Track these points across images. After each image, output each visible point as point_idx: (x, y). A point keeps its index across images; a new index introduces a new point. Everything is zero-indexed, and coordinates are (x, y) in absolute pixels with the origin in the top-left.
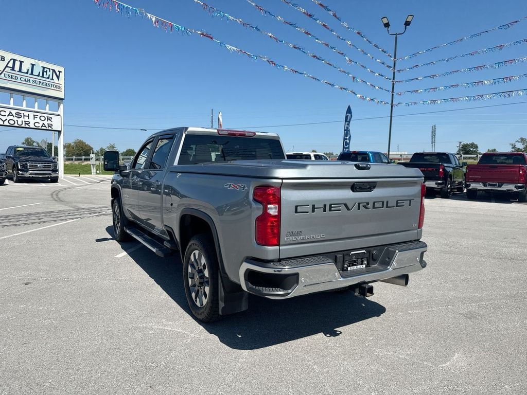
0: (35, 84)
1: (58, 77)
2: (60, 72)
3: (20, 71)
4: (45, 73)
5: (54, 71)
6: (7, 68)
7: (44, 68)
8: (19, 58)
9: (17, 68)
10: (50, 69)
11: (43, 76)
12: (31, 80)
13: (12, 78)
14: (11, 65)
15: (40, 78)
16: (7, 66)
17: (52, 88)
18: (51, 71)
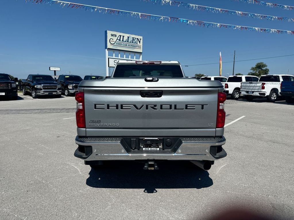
0: (129, 47)
1: (140, 42)
2: (140, 39)
3: (123, 41)
4: (134, 41)
5: (138, 39)
6: (117, 40)
7: (133, 38)
8: (122, 34)
9: (121, 40)
10: (136, 38)
11: (133, 42)
12: (128, 44)
13: (119, 45)
14: (119, 38)
15: (131, 43)
16: (117, 39)
17: (137, 48)
18: (137, 39)
